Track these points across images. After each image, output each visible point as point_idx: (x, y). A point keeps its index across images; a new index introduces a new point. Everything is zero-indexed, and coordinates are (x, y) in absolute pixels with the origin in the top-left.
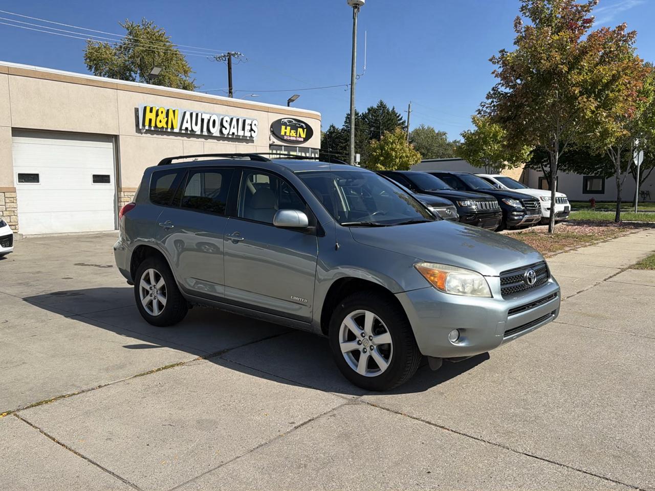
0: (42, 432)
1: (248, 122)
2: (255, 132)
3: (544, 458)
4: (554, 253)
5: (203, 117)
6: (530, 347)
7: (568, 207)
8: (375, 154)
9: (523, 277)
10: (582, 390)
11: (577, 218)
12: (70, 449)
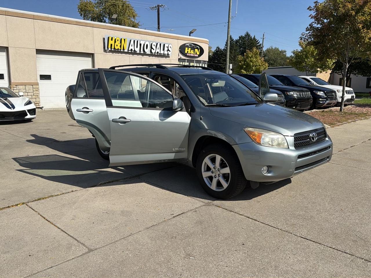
0: (39, 214)
1: (166, 45)
2: (170, 51)
3: (311, 240)
4: (342, 123)
5: (141, 43)
6: (316, 177)
7: (354, 96)
8: (241, 64)
9: (309, 137)
10: (342, 203)
11: (360, 103)
12: (52, 224)
